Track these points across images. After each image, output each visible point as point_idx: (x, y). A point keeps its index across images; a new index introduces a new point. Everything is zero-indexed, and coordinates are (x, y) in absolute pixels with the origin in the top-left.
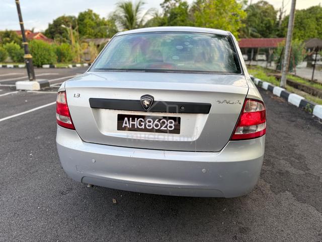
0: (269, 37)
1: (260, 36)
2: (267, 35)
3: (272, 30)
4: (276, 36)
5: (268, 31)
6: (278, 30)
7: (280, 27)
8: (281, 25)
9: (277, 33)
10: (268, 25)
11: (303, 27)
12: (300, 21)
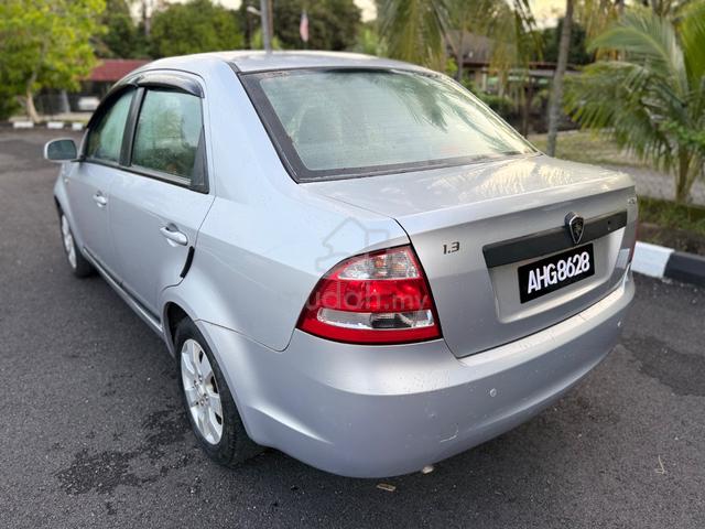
0: (133, 58)
1: (111, 54)
2: (128, 54)
3: (135, 42)
4: (146, 56)
5: (125, 43)
6: (147, 44)
7: (149, 37)
8: (151, 32)
9: (147, 49)
10: (122, 30)
11: (196, 39)
12: (186, 26)
